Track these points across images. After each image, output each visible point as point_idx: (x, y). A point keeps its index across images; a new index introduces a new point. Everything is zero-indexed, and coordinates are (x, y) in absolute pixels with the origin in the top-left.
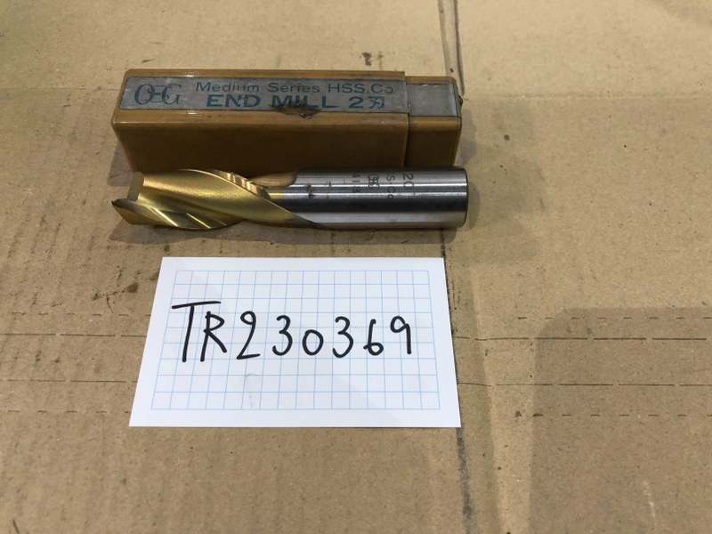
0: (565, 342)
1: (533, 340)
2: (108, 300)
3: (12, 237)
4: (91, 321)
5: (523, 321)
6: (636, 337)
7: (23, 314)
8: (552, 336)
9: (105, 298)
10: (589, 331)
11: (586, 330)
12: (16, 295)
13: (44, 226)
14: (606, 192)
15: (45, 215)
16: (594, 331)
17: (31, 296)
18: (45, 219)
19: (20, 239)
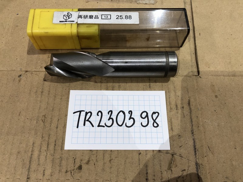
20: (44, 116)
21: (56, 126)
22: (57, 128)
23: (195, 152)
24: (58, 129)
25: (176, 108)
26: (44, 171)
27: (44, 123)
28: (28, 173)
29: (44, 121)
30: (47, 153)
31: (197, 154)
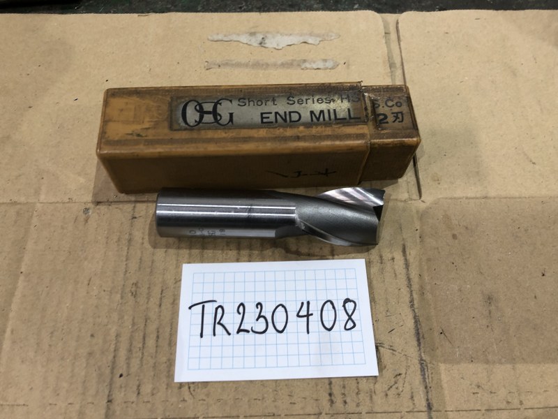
0: (506, 412)
1: (484, 411)
2: (189, 388)
3: (114, 338)
4: (180, 406)
5: (476, 395)
6: (552, 406)
7: (133, 403)
8: (495, 408)
9: (187, 387)
10: (521, 403)
11: (519, 402)
12: (125, 387)
13: (135, 327)
14: (527, 285)
15: (134, 318)
16: (524, 402)
17: (135, 388)
18: (136, 321)
19: (120, 339)
20: (136, 284)
21: (158, 303)
22: (160, 305)
23: (418, 340)
24: (163, 307)
25: (379, 261)
26: (139, 386)
27: (135, 297)
28: (110, 392)
29: (135, 295)
30: (143, 354)
31: (422, 345)
